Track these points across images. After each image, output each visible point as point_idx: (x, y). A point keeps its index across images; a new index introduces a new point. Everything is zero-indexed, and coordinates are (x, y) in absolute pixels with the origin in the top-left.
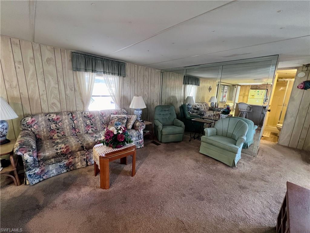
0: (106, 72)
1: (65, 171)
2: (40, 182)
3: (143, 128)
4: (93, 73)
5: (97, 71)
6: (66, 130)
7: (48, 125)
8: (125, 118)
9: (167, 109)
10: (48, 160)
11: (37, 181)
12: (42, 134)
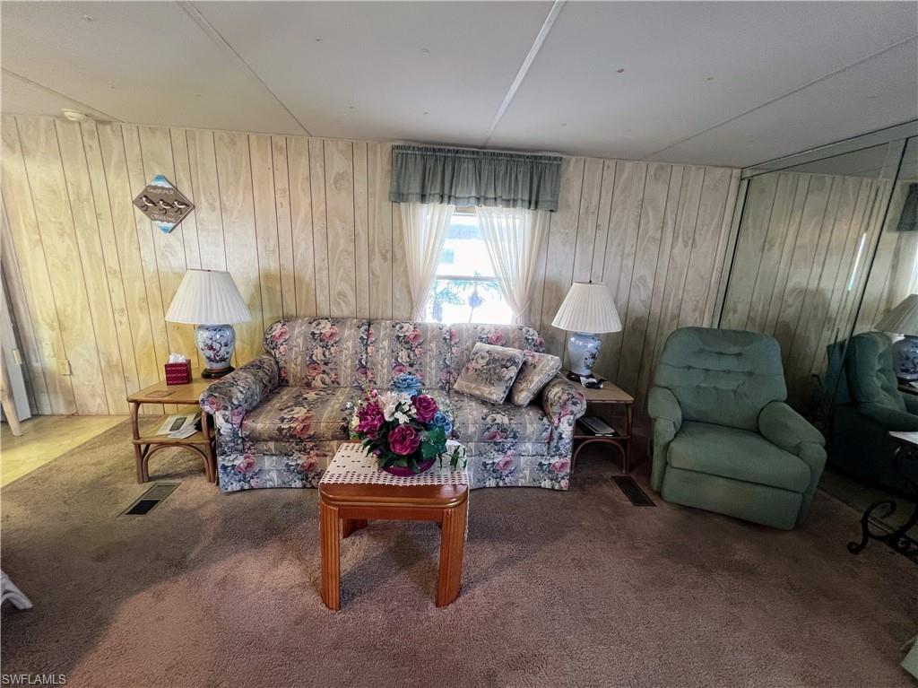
0: (486, 199)
1: (299, 484)
2: (242, 490)
3: (572, 413)
4: (445, 204)
5: (455, 197)
6: (343, 368)
7: (307, 350)
8: (512, 360)
9: (736, 350)
10: (262, 443)
11: (236, 486)
12: (292, 370)
